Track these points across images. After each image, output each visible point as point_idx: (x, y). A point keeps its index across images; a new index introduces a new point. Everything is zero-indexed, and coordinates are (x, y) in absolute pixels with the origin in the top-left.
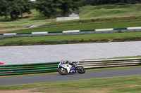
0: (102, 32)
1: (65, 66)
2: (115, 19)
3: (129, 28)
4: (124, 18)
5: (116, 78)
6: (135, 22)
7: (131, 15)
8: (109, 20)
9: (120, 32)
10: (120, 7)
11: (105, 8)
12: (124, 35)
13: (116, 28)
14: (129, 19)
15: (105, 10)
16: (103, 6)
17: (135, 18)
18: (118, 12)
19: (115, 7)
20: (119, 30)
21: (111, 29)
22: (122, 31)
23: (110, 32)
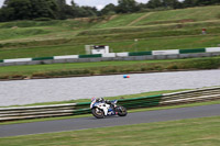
0: (15, 64)
1: (101, 106)
2: (35, 43)
3: (56, 58)
4: (49, 41)
5: (38, 135)
6: (65, 48)
7: (59, 36)
8: (26, 44)
9: (43, 63)
10: (42, 25)
11: (18, 25)
12: (48, 67)
13: (37, 56)
14: (56, 43)
15: (19, 29)
16: (15, 22)
17: (65, 41)
18: (39, 32)
19: (34, 25)
20: (42, 60)
21: (29, 59)
22: (45, 61)
23: (26, 64)
